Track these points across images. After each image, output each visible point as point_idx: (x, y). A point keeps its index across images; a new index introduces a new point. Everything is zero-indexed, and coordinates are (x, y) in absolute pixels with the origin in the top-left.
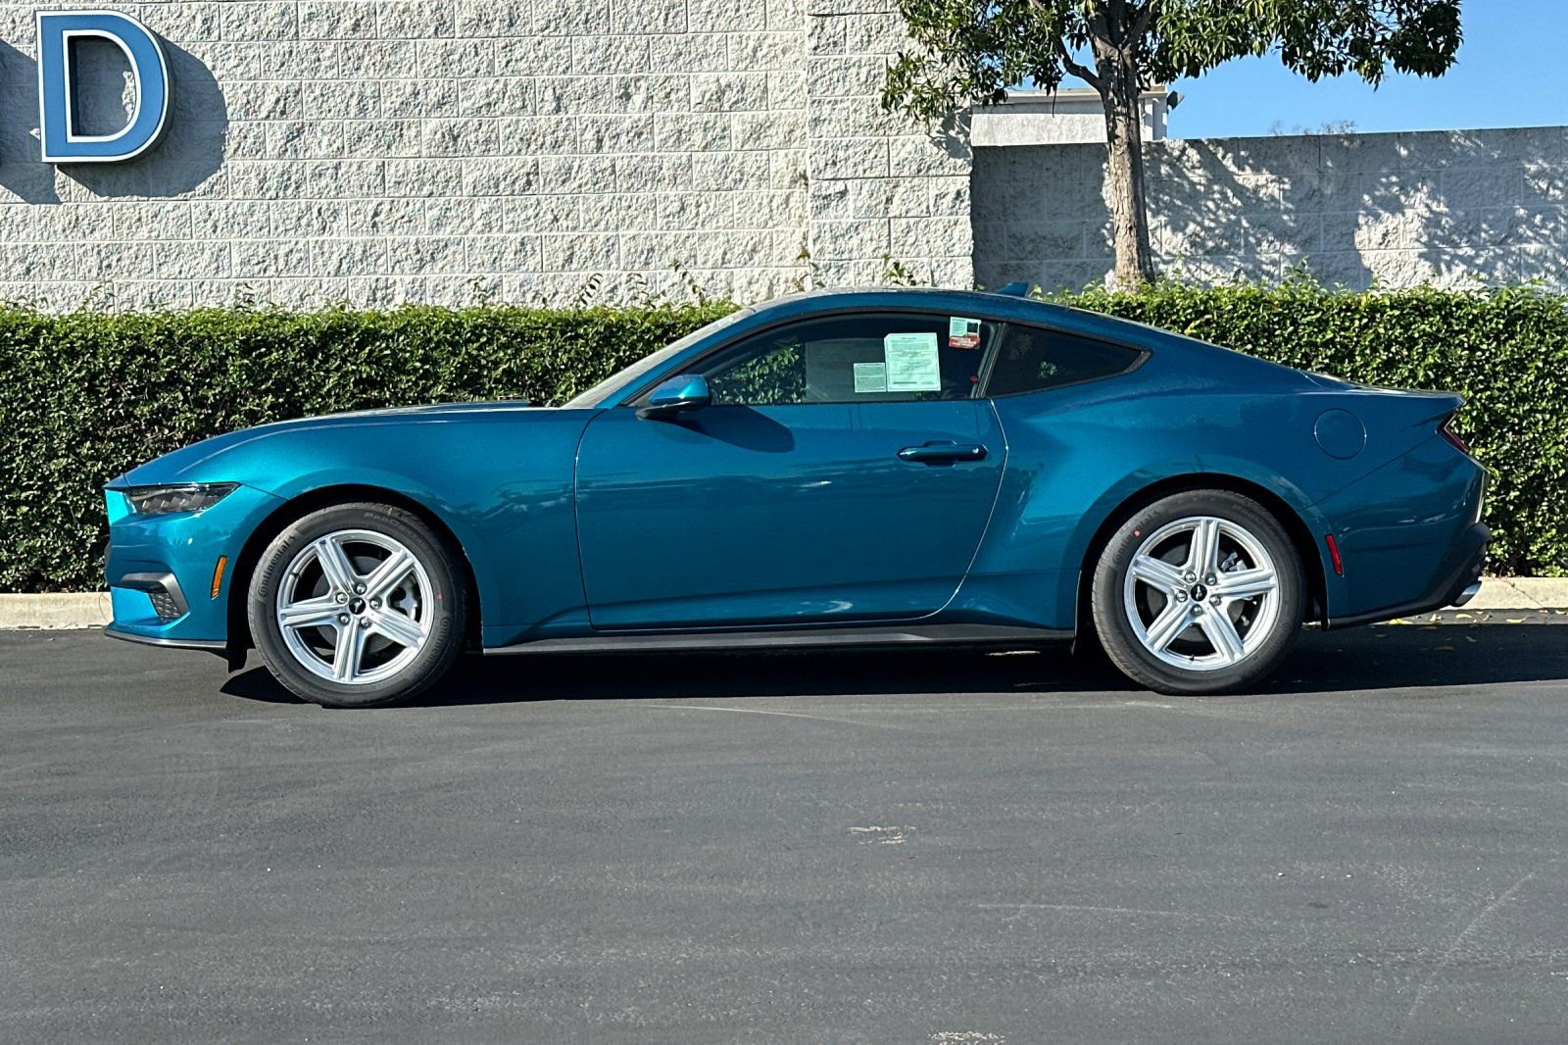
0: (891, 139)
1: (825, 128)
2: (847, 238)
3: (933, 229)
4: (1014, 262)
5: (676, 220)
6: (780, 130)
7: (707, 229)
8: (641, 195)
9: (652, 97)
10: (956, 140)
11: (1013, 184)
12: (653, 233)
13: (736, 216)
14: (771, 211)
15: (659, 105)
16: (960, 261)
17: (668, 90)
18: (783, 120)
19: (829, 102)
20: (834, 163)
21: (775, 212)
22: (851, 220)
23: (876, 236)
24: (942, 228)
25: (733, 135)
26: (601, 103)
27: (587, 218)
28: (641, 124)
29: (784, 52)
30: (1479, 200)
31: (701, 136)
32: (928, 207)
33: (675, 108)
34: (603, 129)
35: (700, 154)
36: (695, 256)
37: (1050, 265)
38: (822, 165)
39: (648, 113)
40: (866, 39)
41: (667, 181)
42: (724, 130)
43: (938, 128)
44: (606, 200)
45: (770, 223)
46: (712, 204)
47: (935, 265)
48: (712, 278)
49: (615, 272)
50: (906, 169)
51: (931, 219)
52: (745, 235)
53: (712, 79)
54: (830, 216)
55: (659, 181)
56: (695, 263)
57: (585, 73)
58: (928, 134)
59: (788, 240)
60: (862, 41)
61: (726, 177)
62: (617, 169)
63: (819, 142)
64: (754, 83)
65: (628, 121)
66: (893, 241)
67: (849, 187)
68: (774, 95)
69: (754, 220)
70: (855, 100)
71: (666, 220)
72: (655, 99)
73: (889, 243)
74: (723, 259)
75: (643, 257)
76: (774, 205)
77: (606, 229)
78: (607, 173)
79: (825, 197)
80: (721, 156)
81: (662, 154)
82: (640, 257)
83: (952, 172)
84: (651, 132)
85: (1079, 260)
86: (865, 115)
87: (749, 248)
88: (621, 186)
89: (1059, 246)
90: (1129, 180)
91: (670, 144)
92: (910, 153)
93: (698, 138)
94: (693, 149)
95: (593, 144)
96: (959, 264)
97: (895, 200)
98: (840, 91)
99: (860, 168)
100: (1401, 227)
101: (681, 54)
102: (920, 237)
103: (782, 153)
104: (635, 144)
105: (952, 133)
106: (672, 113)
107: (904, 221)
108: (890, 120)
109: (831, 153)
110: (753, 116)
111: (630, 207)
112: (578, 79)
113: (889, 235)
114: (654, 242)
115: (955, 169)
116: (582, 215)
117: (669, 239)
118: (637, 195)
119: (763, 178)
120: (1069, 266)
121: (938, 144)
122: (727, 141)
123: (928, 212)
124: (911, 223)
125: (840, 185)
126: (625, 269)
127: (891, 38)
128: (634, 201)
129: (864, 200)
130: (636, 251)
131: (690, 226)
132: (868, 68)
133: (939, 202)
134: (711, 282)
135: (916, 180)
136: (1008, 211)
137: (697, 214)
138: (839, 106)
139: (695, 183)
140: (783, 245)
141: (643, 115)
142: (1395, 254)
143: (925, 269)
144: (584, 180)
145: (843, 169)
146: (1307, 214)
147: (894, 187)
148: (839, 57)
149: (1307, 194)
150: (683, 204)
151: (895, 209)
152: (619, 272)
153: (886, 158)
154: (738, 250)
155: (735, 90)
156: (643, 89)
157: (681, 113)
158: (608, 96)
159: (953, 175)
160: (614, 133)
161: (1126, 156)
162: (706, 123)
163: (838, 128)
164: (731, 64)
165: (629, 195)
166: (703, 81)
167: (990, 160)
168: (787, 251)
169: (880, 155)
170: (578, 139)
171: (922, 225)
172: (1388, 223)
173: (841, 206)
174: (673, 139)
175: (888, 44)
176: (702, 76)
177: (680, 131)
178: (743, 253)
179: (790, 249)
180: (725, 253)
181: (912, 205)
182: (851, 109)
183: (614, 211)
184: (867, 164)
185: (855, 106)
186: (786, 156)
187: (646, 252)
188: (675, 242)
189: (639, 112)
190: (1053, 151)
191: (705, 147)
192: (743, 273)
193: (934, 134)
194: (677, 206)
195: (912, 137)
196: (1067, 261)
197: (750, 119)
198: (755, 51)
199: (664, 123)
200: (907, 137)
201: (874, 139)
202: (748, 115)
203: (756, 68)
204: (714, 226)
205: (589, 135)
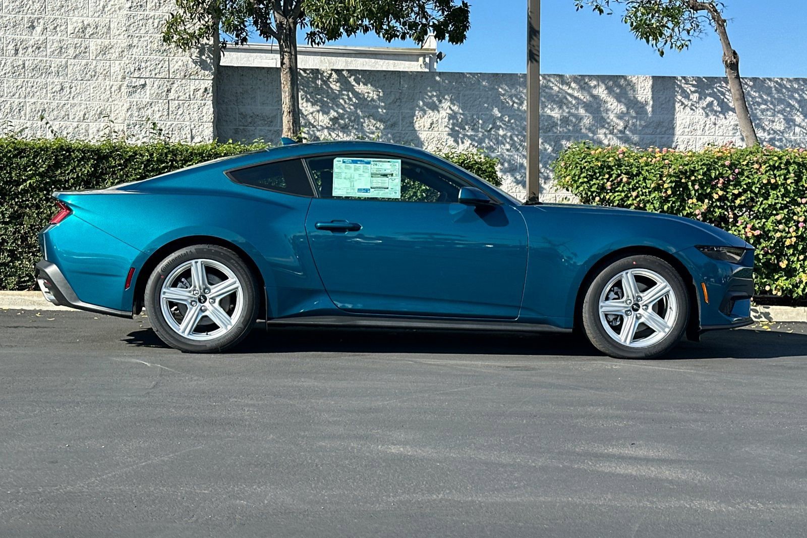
0: (170, 59)
1: (135, 50)
2: (145, 109)
3: (192, 107)
4: (242, 128)
5: (58, 95)
6: (117, 51)
7: (76, 101)
8: (39, 80)
9: (47, 28)
10: (206, 61)
11: (242, 86)
12: (45, 101)
13: (91, 95)
14: (111, 93)
15: (50, 33)
16: (206, 125)
17: (56, 25)
18: (118, 45)
19: (137, 37)
20: (139, 69)
21: (113, 94)
22: (148, 100)
23: (161, 109)
24: (197, 107)
25: (91, 52)
26: (18, 30)
27: (8, 91)
28: (40, 42)
29: (120, 9)
30: (479, 109)
31: (73, 51)
32: (190, 96)
33: (60, 34)
34: (19, 44)
35: (72, 60)
36: (68, 115)
37: (261, 130)
38: (132, 70)
39: (44, 37)
40: (158, 4)
41: (54, 74)
42: (86, 48)
43: (196, 54)
44: (19, 82)
45: (110, 100)
46: (78, 88)
47: (193, 126)
48: (78, 127)
49: (23, 121)
50: (178, 74)
51: (191, 102)
52: (96, 106)
53: (79, 21)
54: (136, 97)
55: (49, 73)
56: (68, 118)
57: (10, 13)
58: (191, 57)
59: (120, 109)
60: (155, 5)
61: (87, 74)
62: (26, 66)
63: (131, 57)
64: (103, 24)
65: (33, 40)
66: (170, 112)
67: (147, 83)
68: (114, 31)
69: (102, 97)
70: (151, 36)
71: (53, 95)
72: (48, 30)
73: (168, 114)
74: (84, 117)
75: (40, 114)
76: (113, 90)
77: (19, 98)
78: (20, 68)
79: (134, 87)
80: (84, 62)
81: (52, 59)
82: (37, 113)
83: (203, 78)
84: (45, 47)
85: (276, 129)
86: (156, 44)
87: (98, 112)
88: (28, 75)
89: (265, 120)
90: (289, 87)
91: (55, 54)
92: (180, 66)
93: (71, 51)
94: (68, 57)
95: (13, 52)
96: (206, 126)
97: (172, 91)
98: (143, 31)
99: (153, 73)
100: (440, 120)
101: (63, 6)
102: (185, 111)
103: (117, 63)
104: (36, 53)
105: (204, 57)
106: (57, 38)
107: (176, 102)
108: (170, 48)
109: (137, 64)
110: (102, 42)
111: (33, 86)
112: (6, 17)
113: (169, 109)
114: (46, 106)
115: (204, 76)
116: (6, 89)
117: (54, 104)
118: (37, 80)
119: (107, 75)
120: (270, 131)
121: (195, 63)
122: (87, 54)
123: (190, 98)
124: (181, 103)
125: (142, 82)
126: (29, 120)
127: (171, 5)
128: (35, 83)
129: (155, 90)
130: (35, 110)
131: (66, 99)
132: (158, 20)
133: (196, 93)
134: (76, 129)
135: (184, 80)
136: (239, 101)
137: (70, 93)
138: (142, 39)
139: (69, 76)
140: (117, 112)
141: (41, 38)
142: (436, 134)
143: (187, 128)
144: (7, 71)
145: (144, 73)
146: (393, 111)
147: (172, 84)
148: (143, 13)
149: (393, 101)
150: (62, 86)
151: (172, 95)
152: (26, 121)
153: (167, 68)
154: (92, 113)
155: (92, 27)
156: (42, 24)
157: (62, 38)
158: (22, 26)
159: (203, 79)
160: (25, 46)
161: (289, 75)
162: (76, 44)
163: (141, 51)
164: (91, 14)
165: (32, 80)
166: (75, 21)
167: (230, 73)
168: (119, 115)
169: (164, 67)
170: (5, 49)
171: (186, 105)
172: (434, 118)
173: (143, 92)
174: (58, 51)
175: (170, 8)
176: (75, 19)
177: (61, 48)
178: (95, 114)
179: (121, 114)
180: (85, 114)
181: (181, 94)
182: (149, 41)
183: (24, 88)
184: (157, 71)
185: (151, 39)
186: (120, 64)
187: (41, 111)
188: (57, 107)
189: (39, 36)
190: (263, 71)
191: (75, 57)
192: (94, 126)
193: (194, 57)
194: (59, 88)
195: (182, 58)
196: (270, 128)
197: (100, 44)
198: (104, 7)
199: (53, 43)
200: (179, 58)
201: (161, 58)
202: (99, 41)
203: (104, 16)
204: (79, 99)
205: (11, 47)
